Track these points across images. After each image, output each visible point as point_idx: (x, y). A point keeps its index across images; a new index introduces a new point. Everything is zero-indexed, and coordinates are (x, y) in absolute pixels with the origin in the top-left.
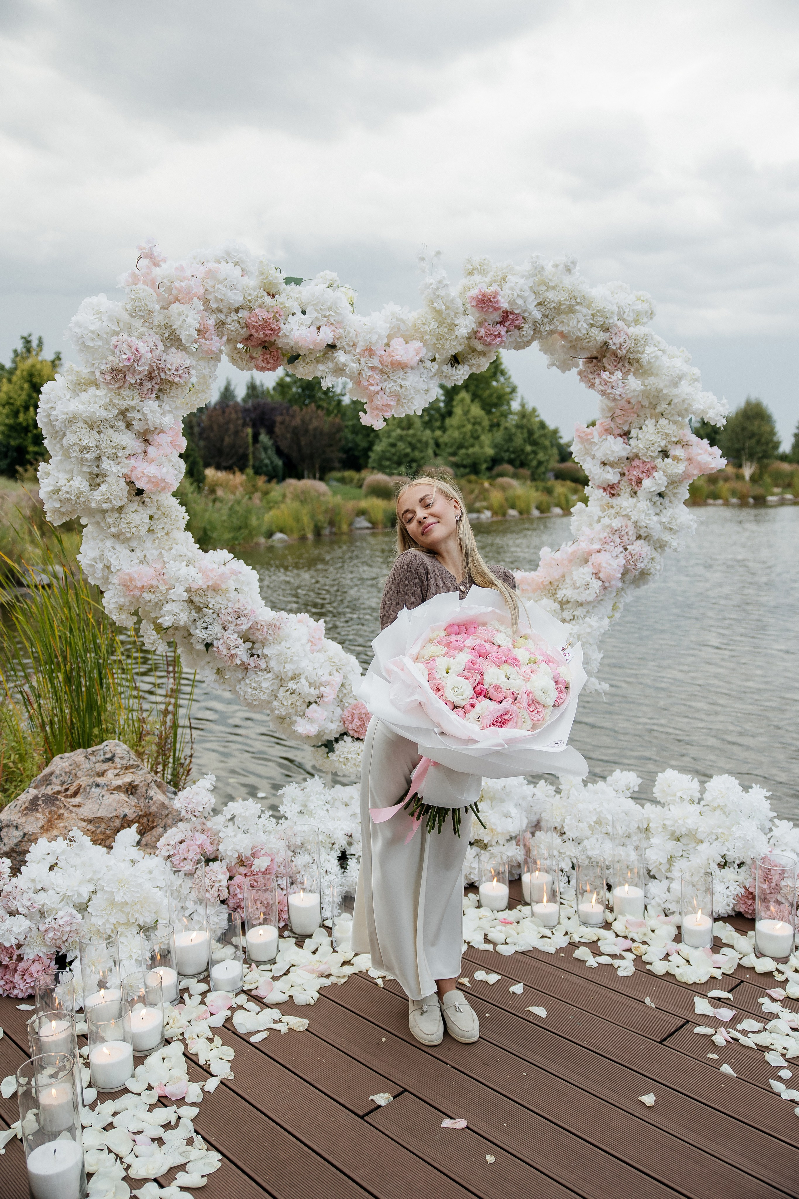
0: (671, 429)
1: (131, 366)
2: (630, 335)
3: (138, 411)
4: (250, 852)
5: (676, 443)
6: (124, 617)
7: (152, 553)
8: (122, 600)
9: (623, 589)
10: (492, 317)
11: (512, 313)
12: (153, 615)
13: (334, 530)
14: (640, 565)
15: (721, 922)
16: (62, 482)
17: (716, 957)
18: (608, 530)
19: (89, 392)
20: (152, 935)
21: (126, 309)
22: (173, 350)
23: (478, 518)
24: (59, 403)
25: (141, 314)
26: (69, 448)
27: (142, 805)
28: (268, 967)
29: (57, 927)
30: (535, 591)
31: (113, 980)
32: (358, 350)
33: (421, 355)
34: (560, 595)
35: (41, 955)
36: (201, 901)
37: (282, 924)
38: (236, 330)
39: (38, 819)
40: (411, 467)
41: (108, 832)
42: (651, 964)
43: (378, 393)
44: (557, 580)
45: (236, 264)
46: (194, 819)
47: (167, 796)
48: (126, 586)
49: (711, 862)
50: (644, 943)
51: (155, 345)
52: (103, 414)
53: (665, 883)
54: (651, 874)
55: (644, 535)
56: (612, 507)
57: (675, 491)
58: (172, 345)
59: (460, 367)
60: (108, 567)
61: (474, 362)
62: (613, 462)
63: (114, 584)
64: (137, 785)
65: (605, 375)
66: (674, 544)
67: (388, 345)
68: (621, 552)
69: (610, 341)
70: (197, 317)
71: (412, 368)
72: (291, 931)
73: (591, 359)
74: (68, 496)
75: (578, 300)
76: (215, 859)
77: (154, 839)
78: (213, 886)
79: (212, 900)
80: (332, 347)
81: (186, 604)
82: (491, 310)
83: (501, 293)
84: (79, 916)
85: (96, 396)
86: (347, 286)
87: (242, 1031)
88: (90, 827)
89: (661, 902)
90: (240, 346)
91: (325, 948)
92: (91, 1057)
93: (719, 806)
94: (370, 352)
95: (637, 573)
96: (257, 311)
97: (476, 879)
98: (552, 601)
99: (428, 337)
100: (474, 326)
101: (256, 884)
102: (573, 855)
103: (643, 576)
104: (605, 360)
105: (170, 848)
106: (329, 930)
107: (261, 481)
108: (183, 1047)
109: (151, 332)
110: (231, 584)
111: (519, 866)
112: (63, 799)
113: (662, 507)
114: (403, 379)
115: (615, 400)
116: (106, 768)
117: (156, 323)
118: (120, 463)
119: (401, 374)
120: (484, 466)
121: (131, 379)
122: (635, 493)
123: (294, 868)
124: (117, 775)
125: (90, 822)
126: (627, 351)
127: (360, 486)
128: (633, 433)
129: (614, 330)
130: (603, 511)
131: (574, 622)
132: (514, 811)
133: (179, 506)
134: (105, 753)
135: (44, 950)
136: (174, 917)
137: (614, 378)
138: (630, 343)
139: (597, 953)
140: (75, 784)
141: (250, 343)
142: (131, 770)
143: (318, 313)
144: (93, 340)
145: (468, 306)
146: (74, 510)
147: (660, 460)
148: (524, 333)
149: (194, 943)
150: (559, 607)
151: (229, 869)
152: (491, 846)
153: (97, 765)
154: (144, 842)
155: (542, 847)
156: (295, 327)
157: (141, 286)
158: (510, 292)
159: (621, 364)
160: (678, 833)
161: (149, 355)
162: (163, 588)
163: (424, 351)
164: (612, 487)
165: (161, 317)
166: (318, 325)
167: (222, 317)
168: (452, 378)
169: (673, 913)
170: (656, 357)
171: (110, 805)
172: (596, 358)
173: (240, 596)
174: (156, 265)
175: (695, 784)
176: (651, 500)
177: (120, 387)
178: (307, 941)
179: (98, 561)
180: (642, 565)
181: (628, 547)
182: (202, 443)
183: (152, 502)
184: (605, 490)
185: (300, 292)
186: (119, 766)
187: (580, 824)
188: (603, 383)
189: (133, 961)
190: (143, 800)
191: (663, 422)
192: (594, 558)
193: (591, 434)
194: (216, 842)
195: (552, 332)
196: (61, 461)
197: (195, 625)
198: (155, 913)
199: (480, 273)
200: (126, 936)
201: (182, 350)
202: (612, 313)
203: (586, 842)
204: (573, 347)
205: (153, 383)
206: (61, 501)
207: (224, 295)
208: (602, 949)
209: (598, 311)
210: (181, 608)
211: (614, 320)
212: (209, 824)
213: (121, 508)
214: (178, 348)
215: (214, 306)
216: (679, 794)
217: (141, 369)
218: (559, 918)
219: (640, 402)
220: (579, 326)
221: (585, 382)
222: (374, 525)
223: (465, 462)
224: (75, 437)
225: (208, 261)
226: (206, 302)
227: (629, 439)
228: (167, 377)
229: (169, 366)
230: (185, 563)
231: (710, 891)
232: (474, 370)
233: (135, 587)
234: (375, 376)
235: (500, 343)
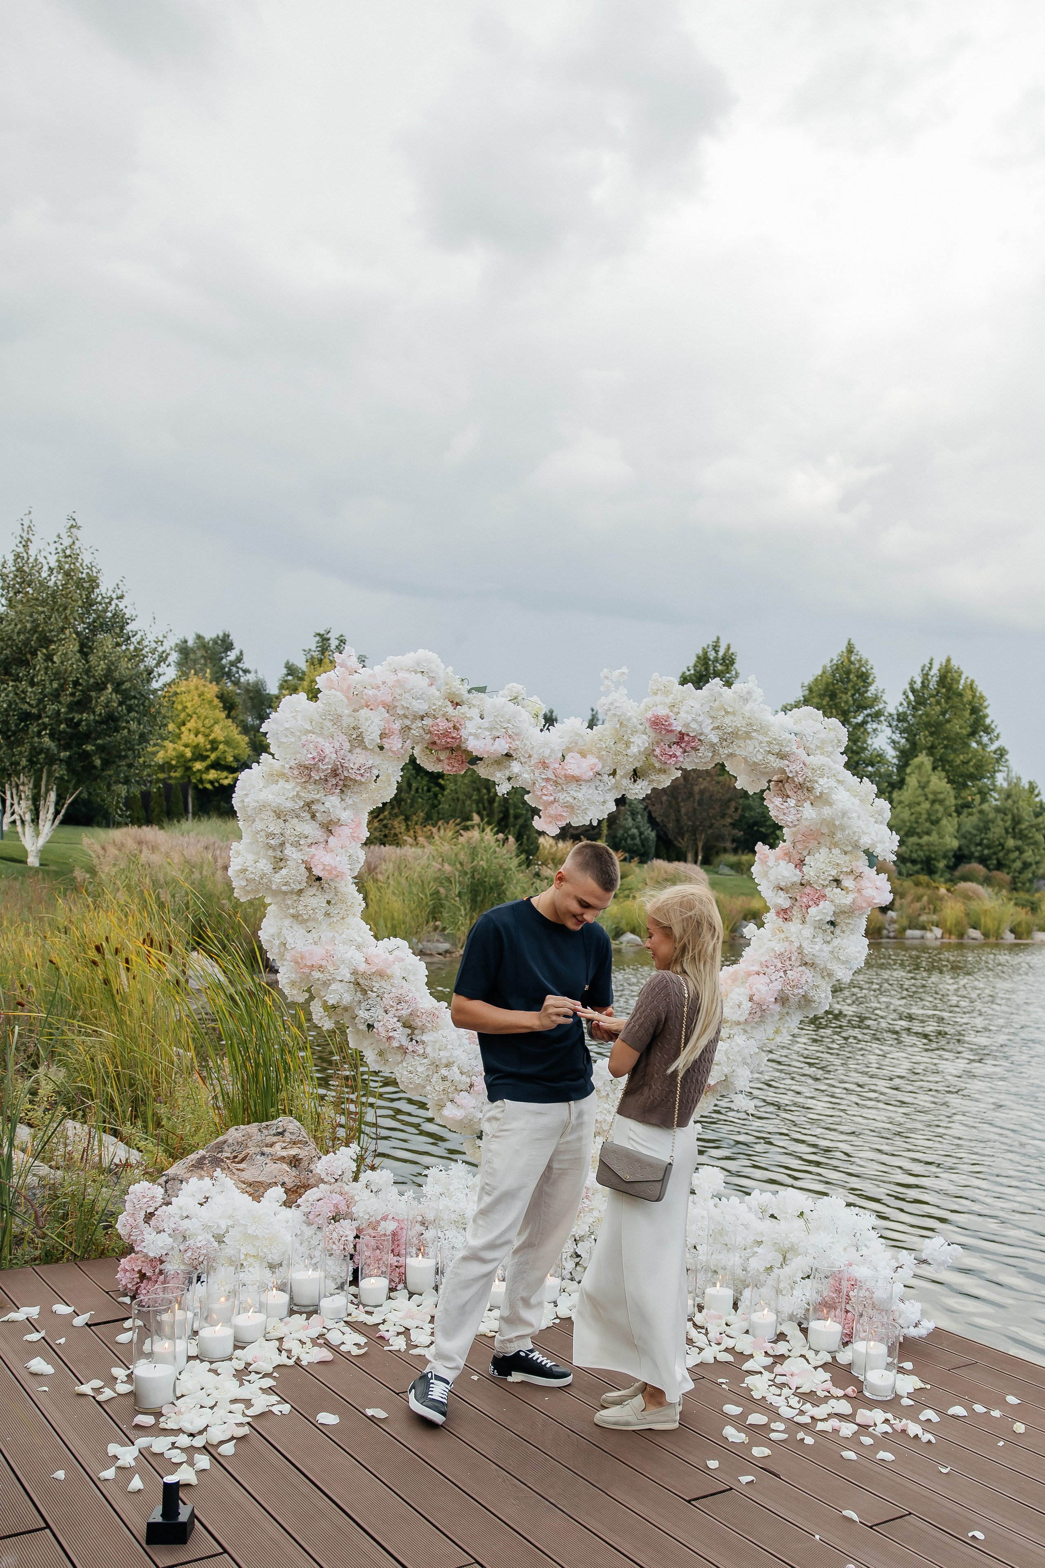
0: (844, 859)
1: (316, 764)
2: (807, 764)
3: (322, 804)
4: (380, 1216)
5: (849, 874)
6: (296, 992)
7: (326, 935)
8: (294, 975)
10: (666, 738)
11: (688, 735)
12: (321, 993)
14: (798, 992)
16: (249, 863)
18: (771, 954)
19: (279, 785)
21: (318, 713)
22: (358, 750)
25: (331, 717)
26: (257, 833)
32: (533, 762)
33: (596, 770)
36: (330, 1253)
39: (201, 1176)
41: (260, 1189)
43: (552, 803)
46: (333, 1182)
48: (297, 963)
49: (799, 1273)
51: (341, 746)
56: (782, 932)
57: (849, 922)
58: (357, 746)
59: (639, 781)
60: (285, 944)
61: (654, 778)
62: (787, 887)
63: (287, 960)
64: (301, 1159)
67: (563, 758)
68: (780, 977)
69: (787, 769)
70: (384, 721)
71: (586, 781)
73: (778, 782)
74: (253, 876)
75: (755, 728)
76: (346, 1218)
78: (340, 1240)
79: (338, 1252)
80: (509, 756)
81: (352, 984)
82: (664, 732)
83: (675, 717)
85: (285, 788)
86: (532, 698)
94: (544, 765)
95: (797, 999)
96: (439, 719)
99: (604, 753)
100: (648, 745)
101: (381, 1246)
103: (809, 1002)
104: (787, 784)
105: (309, 1204)
110: (397, 971)
112: (230, 1164)
113: (832, 936)
114: (577, 791)
116: (275, 1141)
117: (345, 725)
118: (301, 850)
119: (574, 785)
120: (942, 864)
121: (316, 776)
122: (804, 920)
124: (284, 1147)
126: (804, 779)
128: (808, 860)
129: (792, 758)
130: (775, 934)
133: (357, 893)
134: (277, 1128)
137: (787, 803)
138: (807, 772)
141: (436, 749)
142: (299, 1145)
143: (497, 724)
144: (287, 736)
145: (645, 725)
146: (258, 889)
147: (831, 889)
148: (701, 754)
151: (357, 1228)
153: (268, 1137)
157: (333, 692)
158: (684, 718)
159: (800, 791)
161: (334, 755)
162: (331, 968)
163: (601, 766)
164: (785, 911)
165: (351, 720)
166: (496, 736)
167: (408, 722)
168: (631, 791)
170: (831, 788)
171: (271, 1172)
172: (782, 780)
173: (405, 984)
176: (821, 928)
177: (306, 782)
178: (416, 1296)
179: (276, 938)
180: (802, 992)
181: (789, 972)
183: (329, 889)
184: (780, 915)
185: (482, 700)
186: (288, 1140)
191: (837, 851)
192: (752, 980)
193: (772, 856)
194: (350, 1203)
195: (731, 755)
196: (250, 844)
197: (360, 1006)
198: (283, 1254)
201: (365, 752)
202: (789, 742)
205: (338, 780)
206: (247, 880)
207: (412, 704)
209: (775, 739)
210: (346, 988)
211: (792, 748)
212: (347, 1188)
213: (301, 891)
215: (401, 712)
217: (325, 767)
219: (819, 829)
220: (756, 751)
223: (914, 856)
226: (393, 708)
227: (802, 866)
228: (350, 775)
230: (356, 947)
232: (655, 785)
233: (306, 965)
234: (549, 787)
235: (676, 763)
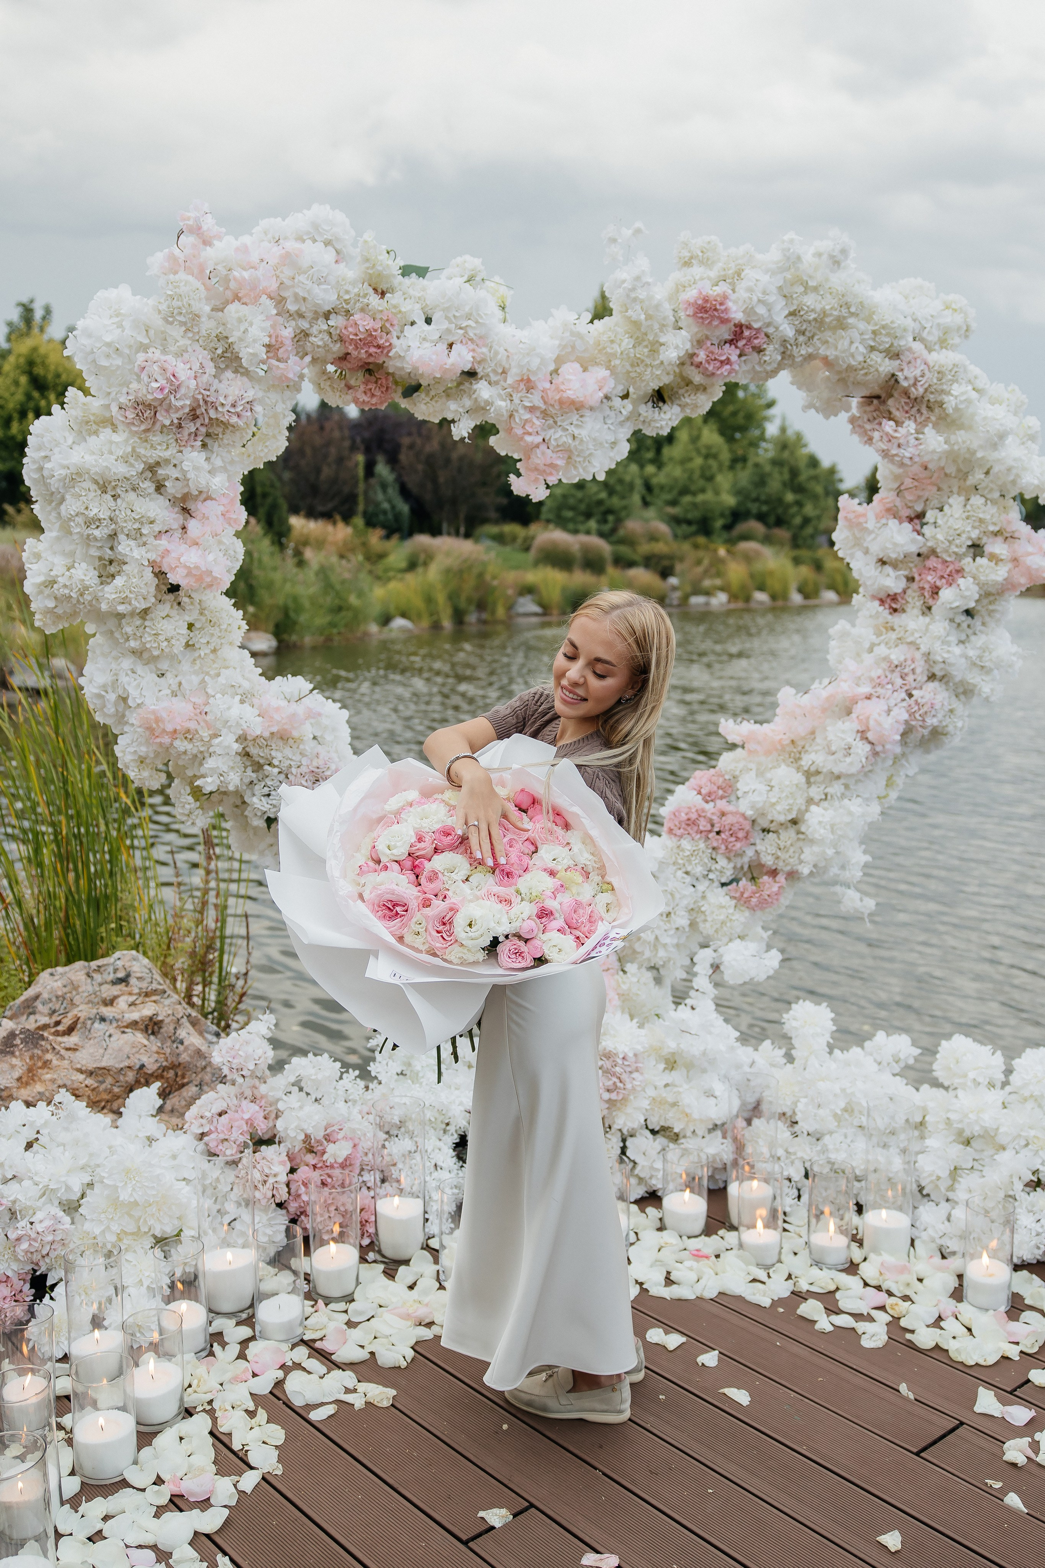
0: (989, 513)
1: (165, 399)
2: (931, 364)
3: (175, 466)
4: (322, 1133)
5: (996, 534)
6: (146, 774)
7: (191, 680)
8: (144, 749)
9: (903, 755)
10: (717, 333)
11: (749, 327)
12: (190, 773)
13: (485, 616)
14: (931, 721)
15: (1025, 1273)
16: (59, 570)
17: (1013, 1326)
18: (884, 665)
19: (102, 436)
20: (173, 1251)
21: (160, 312)
22: (229, 374)
23: (707, 604)
24: (56, 450)
25: (182, 319)
26: (70, 520)
27: (168, 1051)
28: (342, 1306)
29: (33, 1235)
30: (768, 753)
31: (112, 1317)
32: (510, 381)
33: (606, 390)
34: (806, 761)
35: (10, 1273)
36: (249, 1203)
37: (366, 1242)
38: (326, 345)
39: (13, 1067)
40: (605, 521)
41: (116, 1090)
42: (912, 1332)
43: (537, 446)
44: (803, 738)
45: (327, 243)
46: (240, 1080)
47: (205, 1039)
48: (151, 730)
49: (1016, 1180)
50: (906, 1298)
51: (202, 367)
52: (121, 469)
53: (945, 1207)
54: (925, 1192)
55: (939, 674)
56: (893, 629)
57: (991, 607)
58: (227, 367)
59: (665, 407)
60: (125, 699)
61: (688, 400)
62: (896, 560)
63: (133, 725)
64: (162, 1021)
65: (889, 426)
66: (986, 689)
67: (556, 371)
68: (903, 700)
69: (900, 375)
70: (268, 324)
71: (591, 409)
72: (379, 1252)
73: (871, 398)
74: (67, 591)
75: (853, 310)
76: (270, 1142)
77: (183, 1103)
78: (265, 1182)
79: (264, 1202)
80: (471, 374)
81: (239, 758)
82: (716, 323)
83: (733, 297)
84: (67, 1219)
85: (111, 442)
86: (497, 279)
87: (298, 1402)
88: (89, 1081)
89: (936, 1236)
90: (331, 368)
91: (428, 1282)
92: (75, 1431)
93: (1032, 1096)
94: (529, 385)
95: (926, 732)
96: (357, 317)
97: (659, 1186)
98: (794, 771)
99: (618, 362)
100: (688, 346)
101: (329, 1180)
102: (807, 1157)
103: (936, 735)
104: (890, 402)
105: (204, 1121)
106: (435, 1253)
107: (375, 538)
108: (210, 1421)
109: (196, 346)
110: (308, 730)
111: (725, 1168)
112: (51, 1038)
113: (970, 632)
114: (577, 426)
115: (902, 465)
116: (116, 993)
117: (204, 333)
118: (145, 544)
119: (575, 418)
120: (719, 523)
121: (164, 419)
122: (929, 608)
123: (387, 1159)
124: (133, 1004)
125: (91, 1073)
126: (926, 390)
127: (527, 549)
128: (930, 516)
129: (905, 358)
130: (878, 634)
131: (825, 804)
132: (719, 1088)
133: (233, 610)
134: (116, 971)
135: (15, 1266)
136: (206, 1225)
137: (902, 431)
138: (931, 378)
139: (833, 1309)
140: (70, 1015)
141: (346, 365)
142: (154, 998)
143: (451, 322)
144: (108, 356)
145: (682, 314)
146: (75, 612)
147: (969, 559)
148: (767, 358)
149: (234, 1266)
150: (803, 780)
151: (290, 1157)
152: (684, 1137)
153: (105, 987)
154: (168, 1107)
155: (761, 1142)
156: (414, 344)
157: (182, 276)
158: (746, 295)
159: (915, 409)
160: (967, 1133)
161: (193, 383)
162: (205, 734)
163: (611, 383)
164: (894, 598)
165: (212, 324)
166: (450, 341)
167: (305, 325)
168: (653, 424)
169: (954, 1253)
170: (969, 401)
171: (120, 1050)
172: (878, 397)
173: (320, 749)
174: (207, 243)
175: (998, 1060)
176: (952, 620)
177: (147, 431)
178: (402, 1269)
179: (110, 690)
180: (935, 721)
181: (914, 692)
182: (287, 475)
183: (192, 603)
184: (882, 602)
185: (424, 289)
186: (136, 991)
187: (821, 1112)
188: (885, 439)
189: (143, 1290)
190: (169, 1043)
191: (977, 500)
192: (861, 708)
193: (864, 515)
194: (273, 1116)
195: (810, 357)
196: (58, 539)
197: (252, 790)
198: (179, 1218)
199: (702, 263)
200: (135, 1251)
201: (242, 374)
202: (905, 330)
203: (827, 1139)
204: (842, 381)
205: (198, 425)
206: (56, 598)
207: (309, 292)
208: (842, 1305)
209: (884, 327)
210: (231, 764)
211: (907, 341)
212: (263, 1089)
213: (145, 612)
214: (236, 371)
215: (292, 307)
216: (971, 1075)
217: (179, 404)
218: (780, 1253)
219: (943, 468)
220: (853, 349)
221: (860, 435)
222: (546, 609)
223: (690, 516)
224: (79, 503)
225: (286, 238)
226: (279, 301)
227: (923, 525)
228: (219, 416)
229: (222, 400)
230: (238, 698)
231: (1010, 1223)
232: (688, 412)
233: (164, 731)
234: (535, 420)
235: (729, 373)
